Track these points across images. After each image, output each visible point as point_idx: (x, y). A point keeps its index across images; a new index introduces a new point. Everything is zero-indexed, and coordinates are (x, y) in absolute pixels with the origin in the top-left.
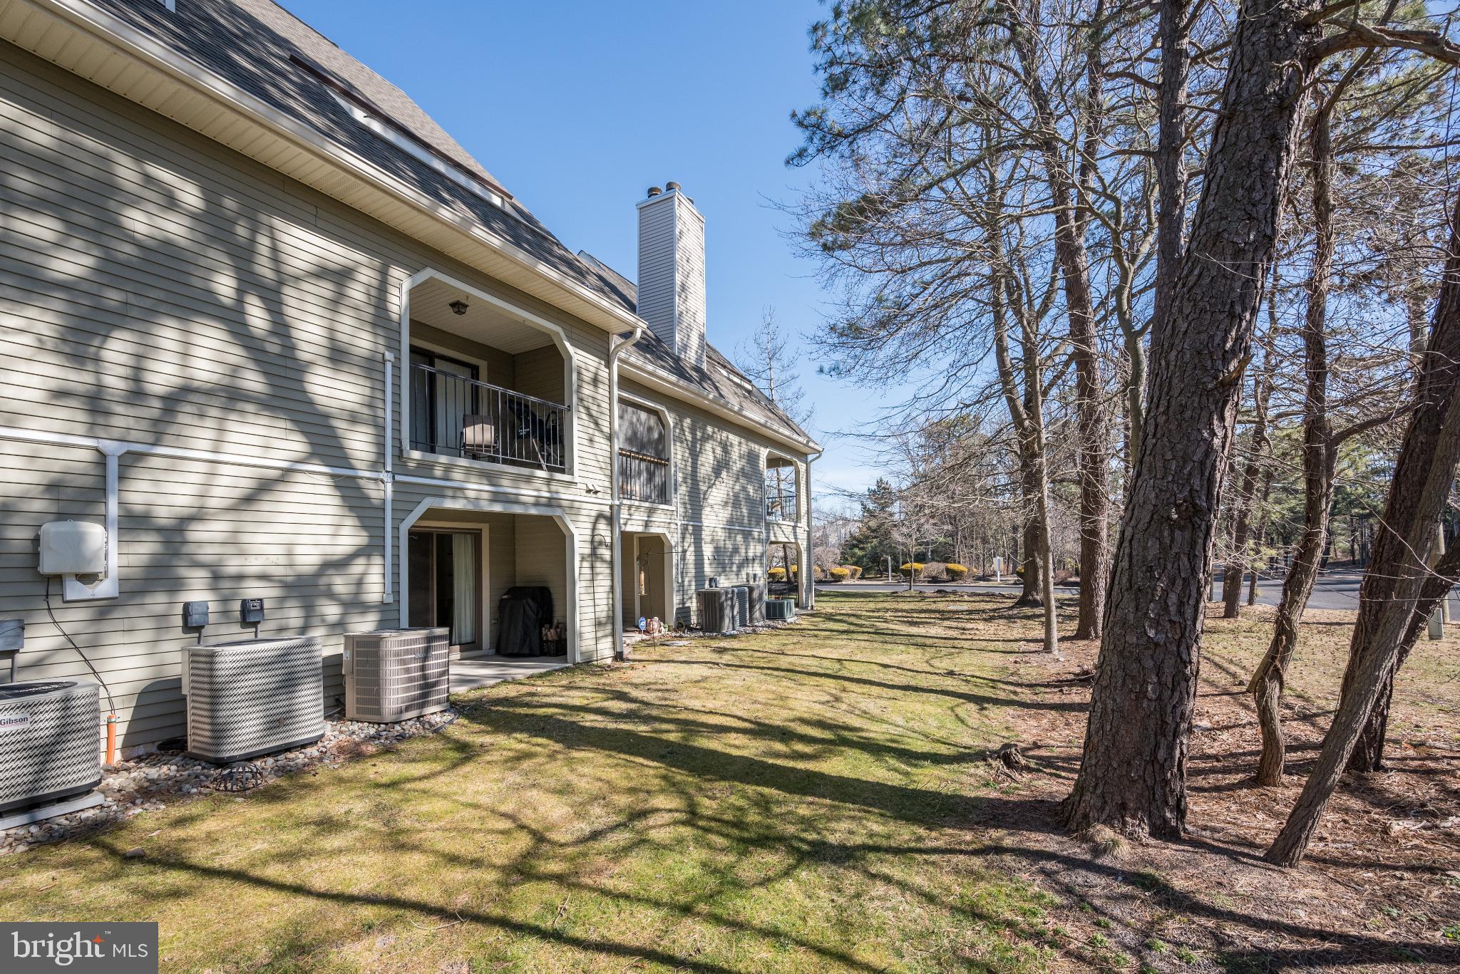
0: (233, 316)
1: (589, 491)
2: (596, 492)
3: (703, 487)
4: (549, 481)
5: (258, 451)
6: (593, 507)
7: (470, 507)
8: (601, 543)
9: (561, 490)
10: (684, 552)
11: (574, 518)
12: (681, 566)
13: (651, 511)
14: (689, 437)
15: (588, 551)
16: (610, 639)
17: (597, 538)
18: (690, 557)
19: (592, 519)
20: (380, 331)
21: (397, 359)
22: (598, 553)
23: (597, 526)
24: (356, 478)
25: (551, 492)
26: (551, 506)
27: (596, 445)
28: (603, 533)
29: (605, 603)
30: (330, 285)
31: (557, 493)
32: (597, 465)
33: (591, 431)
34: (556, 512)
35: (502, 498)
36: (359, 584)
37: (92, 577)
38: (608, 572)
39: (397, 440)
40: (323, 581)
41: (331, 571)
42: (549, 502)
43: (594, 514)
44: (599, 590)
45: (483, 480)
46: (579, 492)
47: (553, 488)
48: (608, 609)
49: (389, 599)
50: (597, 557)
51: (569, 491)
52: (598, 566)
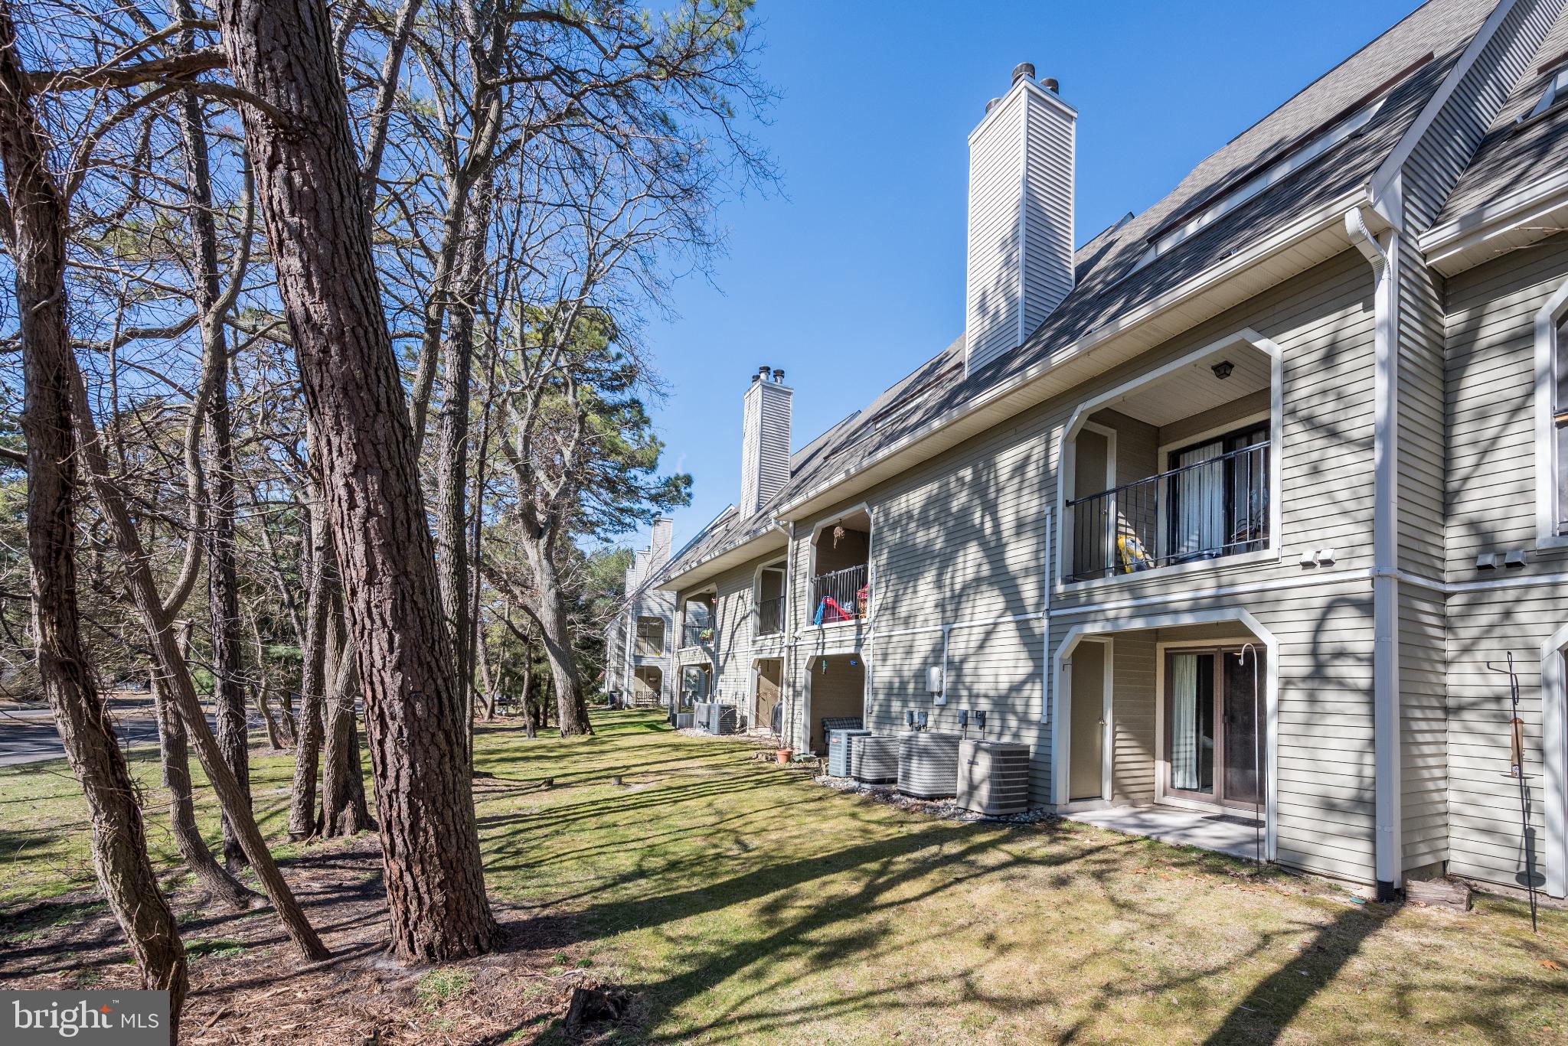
0: (980, 535)
1: (1307, 565)
2: (1327, 563)
4: (1216, 571)
5: (986, 615)
6: (1320, 587)
8: (1340, 654)
9: (1243, 578)
11: (1270, 618)
15: (1301, 666)
16: (1360, 844)
17: (1326, 648)
19: (1316, 614)
20: (1044, 493)
21: (1053, 509)
22: (1331, 672)
23: (1331, 624)
24: (1028, 620)
25: (1220, 587)
26: (1221, 607)
27: (1330, 476)
28: (1346, 635)
29: (1351, 770)
30: (1016, 480)
31: (1232, 585)
32: (1334, 510)
33: (1315, 456)
34: (1230, 615)
35: (1147, 611)
36: (1027, 705)
37: (940, 694)
38: (1363, 709)
39: (1052, 580)
40: (1010, 701)
41: (1014, 694)
42: (1218, 602)
43: (1319, 602)
44: (1333, 744)
45: (1127, 595)
46: (1284, 572)
47: (1225, 580)
48: (1361, 782)
49: (1044, 721)
50: (1327, 680)
51: (1257, 577)
52: (1330, 696)
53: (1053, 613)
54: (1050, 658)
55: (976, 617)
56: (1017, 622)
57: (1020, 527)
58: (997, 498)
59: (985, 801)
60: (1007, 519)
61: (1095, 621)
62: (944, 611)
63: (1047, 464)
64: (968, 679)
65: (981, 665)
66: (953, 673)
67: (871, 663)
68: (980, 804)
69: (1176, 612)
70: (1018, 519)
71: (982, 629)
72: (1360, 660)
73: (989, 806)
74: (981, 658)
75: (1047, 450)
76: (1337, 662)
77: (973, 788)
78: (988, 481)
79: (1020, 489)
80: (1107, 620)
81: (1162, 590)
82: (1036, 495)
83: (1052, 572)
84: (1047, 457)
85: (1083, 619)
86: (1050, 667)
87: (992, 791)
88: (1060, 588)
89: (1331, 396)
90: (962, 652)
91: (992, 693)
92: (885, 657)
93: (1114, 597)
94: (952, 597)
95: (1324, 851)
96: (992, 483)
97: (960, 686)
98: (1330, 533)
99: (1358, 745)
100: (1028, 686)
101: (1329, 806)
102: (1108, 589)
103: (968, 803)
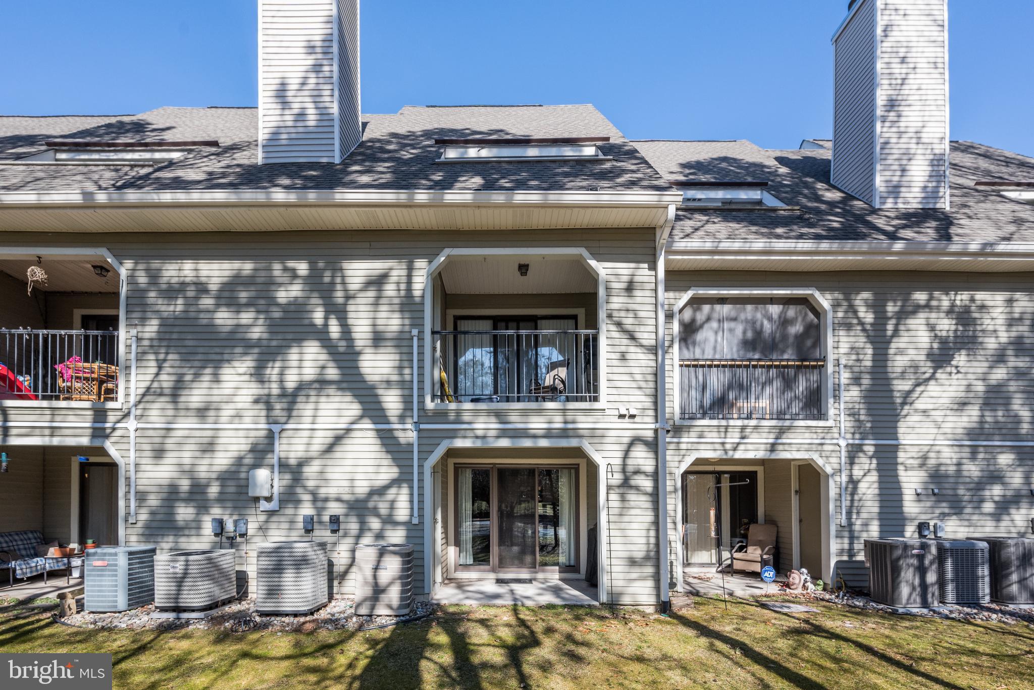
0: (323, 336)
1: (622, 416)
2: (633, 416)
3: (901, 386)
4: (564, 411)
5: (334, 420)
6: (625, 431)
7: (479, 444)
8: (637, 472)
9: (580, 418)
10: (853, 483)
11: (599, 447)
12: (846, 503)
13: (781, 432)
14: (868, 317)
15: (617, 479)
16: (650, 583)
17: (630, 469)
18: (869, 487)
19: (624, 447)
20: (407, 315)
21: (421, 332)
22: (633, 483)
23: (632, 454)
24: (392, 430)
25: (566, 422)
26: (567, 437)
27: (631, 363)
28: (641, 462)
29: (644, 540)
30: (372, 294)
31: (574, 422)
32: (634, 385)
33: (623, 349)
34: (573, 443)
35: (511, 433)
36: (392, 508)
37: (269, 499)
38: (649, 505)
39: (421, 396)
40: (371, 505)
41: (376, 498)
42: (564, 433)
43: (626, 440)
44: (634, 526)
45: (493, 419)
46: (607, 419)
47: (569, 418)
48: (648, 547)
49: (415, 521)
50: (631, 487)
51: (590, 419)
52: (632, 497)
53: (422, 426)
54: (421, 466)
55: (319, 420)
56: (377, 430)
57: (378, 339)
58: (345, 304)
59: (395, 602)
60: (361, 329)
61: (465, 437)
62: (269, 408)
63: (409, 290)
64: (311, 484)
65: (329, 469)
66: (288, 476)
67: (132, 460)
68: (390, 607)
69: (535, 437)
70: (375, 332)
71: (330, 434)
72: (647, 476)
73: (400, 607)
74: (329, 462)
75: (409, 276)
76: (636, 477)
77: (378, 591)
78: (333, 283)
79: (376, 304)
80: (477, 437)
81: (524, 419)
82: (397, 315)
83: (421, 389)
84: (409, 283)
85: (453, 434)
86: (421, 473)
87: (403, 592)
88: (430, 405)
89: (631, 315)
90: (300, 455)
91: (346, 497)
92: (159, 453)
93: (481, 419)
94: (283, 394)
95: (630, 590)
96: (339, 287)
97: (299, 490)
98: (632, 398)
99: (646, 526)
100: (393, 491)
101: (632, 562)
102: (476, 412)
103: (373, 608)
